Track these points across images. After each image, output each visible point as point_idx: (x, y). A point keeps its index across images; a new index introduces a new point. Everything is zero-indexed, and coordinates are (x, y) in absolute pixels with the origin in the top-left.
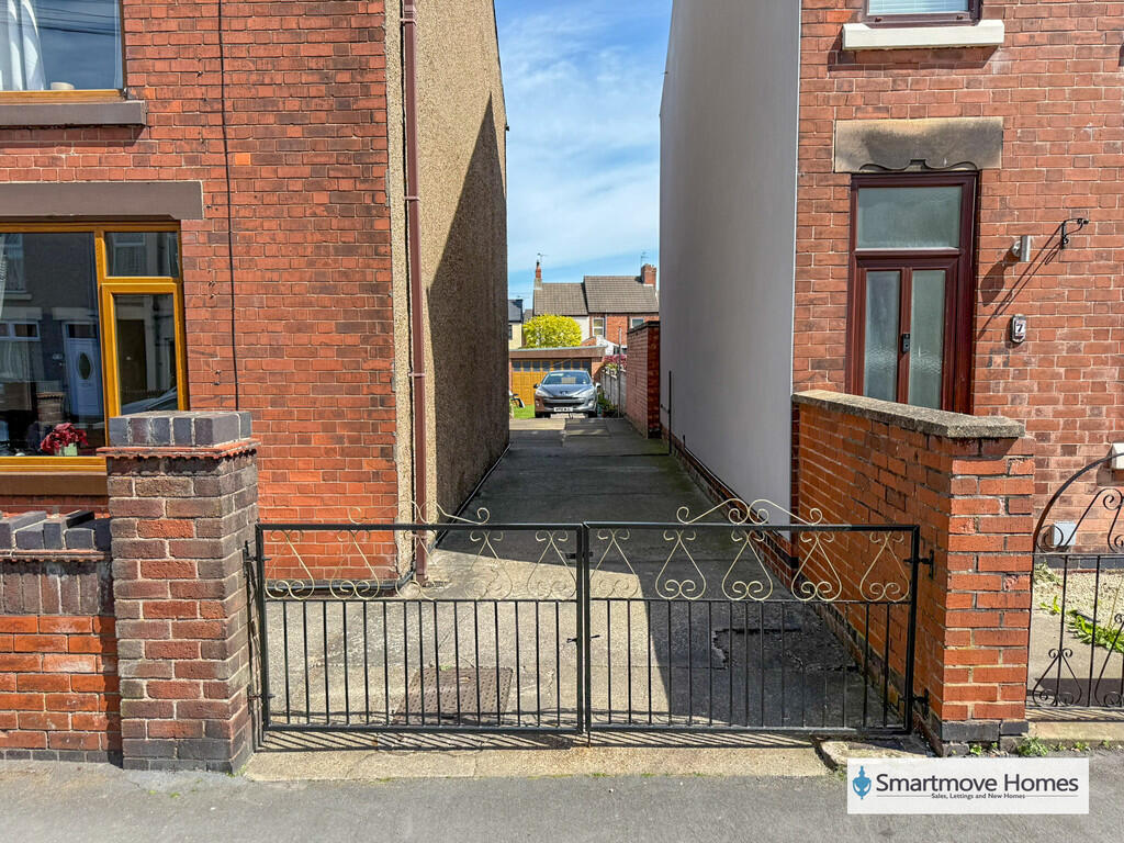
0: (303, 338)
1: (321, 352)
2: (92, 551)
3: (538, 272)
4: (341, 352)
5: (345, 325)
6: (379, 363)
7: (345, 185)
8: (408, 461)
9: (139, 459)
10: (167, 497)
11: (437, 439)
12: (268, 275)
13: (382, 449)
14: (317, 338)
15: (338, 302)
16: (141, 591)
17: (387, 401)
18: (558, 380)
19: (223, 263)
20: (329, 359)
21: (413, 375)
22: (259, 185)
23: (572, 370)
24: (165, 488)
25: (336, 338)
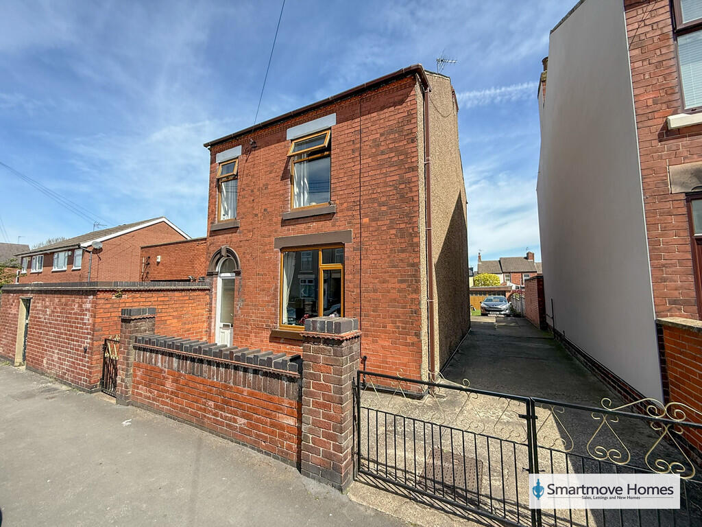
0: (385, 285)
1: (392, 291)
2: (297, 373)
3: (479, 257)
4: (399, 291)
5: (401, 280)
6: (414, 296)
7: (402, 226)
8: (427, 339)
9: (314, 337)
10: (323, 354)
11: (439, 327)
12: (373, 261)
13: (415, 333)
14: (390, 286)
15: (399, 271)
16: (312, 395)
17: (417, 312)
18: (491, 300)
19: (358, 258)
20: (394, 294)
21: (429, 301)
22: (371, 229)
23: (496, 296)
24: (322, 351)
25: (397, 285)
